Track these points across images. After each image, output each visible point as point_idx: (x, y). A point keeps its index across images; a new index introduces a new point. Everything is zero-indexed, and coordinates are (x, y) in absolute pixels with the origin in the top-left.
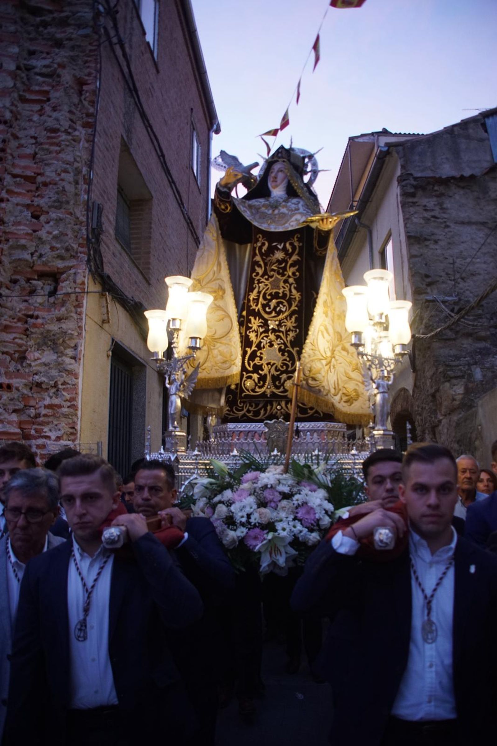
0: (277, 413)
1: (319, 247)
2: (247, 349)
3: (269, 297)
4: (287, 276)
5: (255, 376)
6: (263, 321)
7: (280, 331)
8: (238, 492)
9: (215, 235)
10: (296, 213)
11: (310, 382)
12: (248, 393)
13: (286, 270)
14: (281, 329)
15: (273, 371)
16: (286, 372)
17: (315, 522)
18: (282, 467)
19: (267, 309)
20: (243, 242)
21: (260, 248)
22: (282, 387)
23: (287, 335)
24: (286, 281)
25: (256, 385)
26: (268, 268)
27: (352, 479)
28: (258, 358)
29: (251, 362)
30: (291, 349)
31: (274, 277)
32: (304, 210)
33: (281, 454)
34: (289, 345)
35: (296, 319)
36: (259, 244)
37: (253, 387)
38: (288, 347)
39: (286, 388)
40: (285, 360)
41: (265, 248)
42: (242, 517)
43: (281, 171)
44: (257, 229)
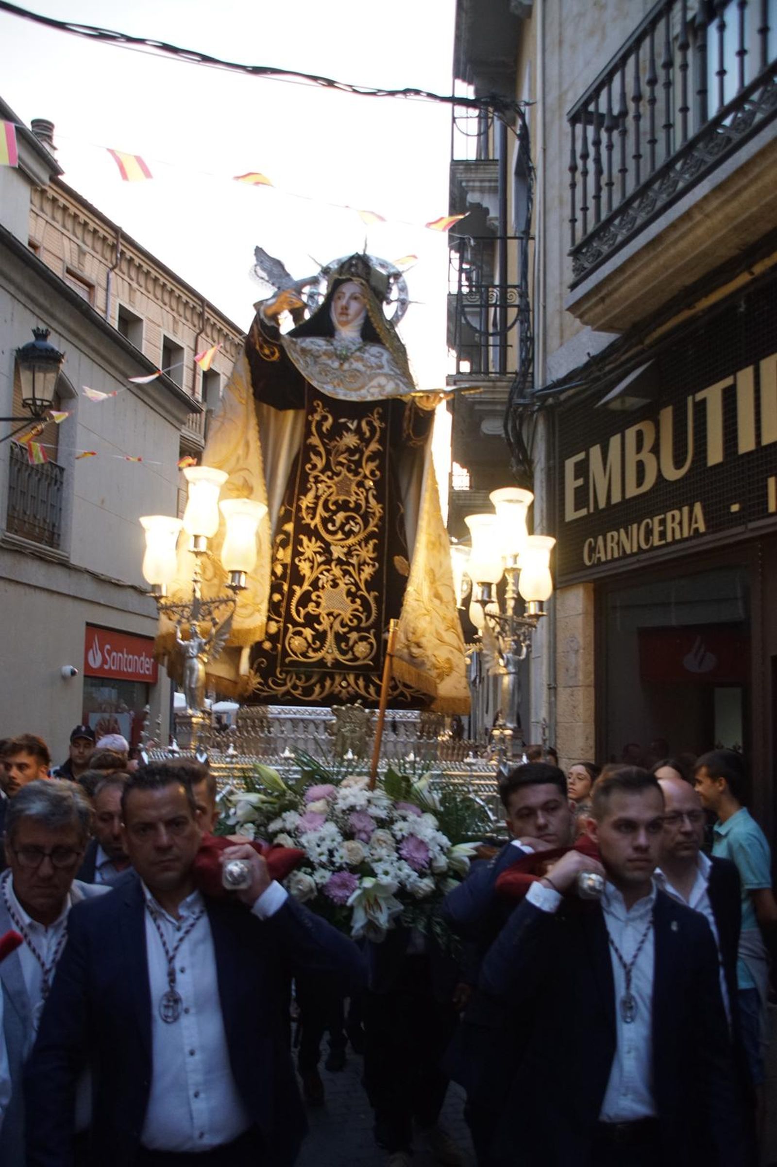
0: (340, 692)
1: (414, 435)
2: (295, 587)
3: (333, 508)
4: (362, 475)
5: (308, 632)
6: (323, 545)
7: (349, 564)
8: (308, 816)
9: (244, 395)
10: (379, 374)
12: (295, 658)
13: (361, 467)
14: (350, 561)
15: (337, 627)
16: (357, 629)
17: (427, 863)
18: (366, 780)
19: (330, 526)
21: (319, 425)
22: (350, 653)
23: (360, 570)
24: (360, 484)
25: (309, 645)
26: (331, 459)
27: (466, 799)
28: (313, 604)
29: (301, 609)
30: (365, 594)
31: (342, 475)
32: (392, 370)
33: (359, 759)
34: (362, 586)
35: (376, 548)
36: (317, 417)
37: (304, 649)
38: (361, 590)
39: (357, 654)
40: (357, 610)
41: (327, 425)
42: (321, 854)
43: (356, 298)
44: (318, 395)
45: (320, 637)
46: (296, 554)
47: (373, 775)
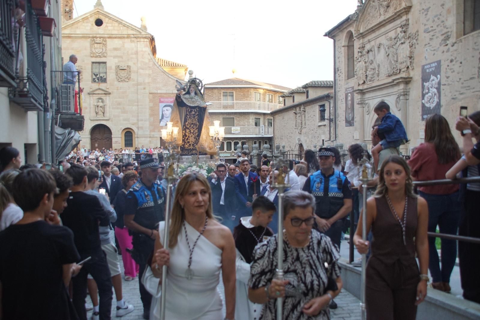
0: (194, 153)
2: (186, 137)
3: (191, 124)
4: (195, 118)
5: (188, 144)
6: (190, 130)
11: (202, 146)
12: (186, 148)
15: (192, 143)
18: (196, 166)
19: (191, 127)
20: (182, 106)
21: (188, 111)
24: (195, 120)
25: (188, 146)
26: (190, 116)
27: (211, 168)
28: (189, 140)
29: (187, 140)
31: (192, 118)
33: (196, 163)
35: (198, 130)
38: (196, 137)
39: (196, 147)
41: (189, 110)
43: (193, 88)
44: (187, 105)
45: (190, 145)
46: (186, 132)
47: (197, 165)
